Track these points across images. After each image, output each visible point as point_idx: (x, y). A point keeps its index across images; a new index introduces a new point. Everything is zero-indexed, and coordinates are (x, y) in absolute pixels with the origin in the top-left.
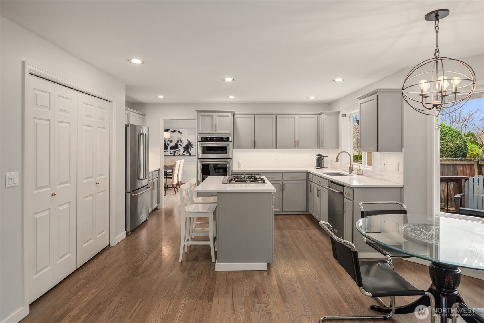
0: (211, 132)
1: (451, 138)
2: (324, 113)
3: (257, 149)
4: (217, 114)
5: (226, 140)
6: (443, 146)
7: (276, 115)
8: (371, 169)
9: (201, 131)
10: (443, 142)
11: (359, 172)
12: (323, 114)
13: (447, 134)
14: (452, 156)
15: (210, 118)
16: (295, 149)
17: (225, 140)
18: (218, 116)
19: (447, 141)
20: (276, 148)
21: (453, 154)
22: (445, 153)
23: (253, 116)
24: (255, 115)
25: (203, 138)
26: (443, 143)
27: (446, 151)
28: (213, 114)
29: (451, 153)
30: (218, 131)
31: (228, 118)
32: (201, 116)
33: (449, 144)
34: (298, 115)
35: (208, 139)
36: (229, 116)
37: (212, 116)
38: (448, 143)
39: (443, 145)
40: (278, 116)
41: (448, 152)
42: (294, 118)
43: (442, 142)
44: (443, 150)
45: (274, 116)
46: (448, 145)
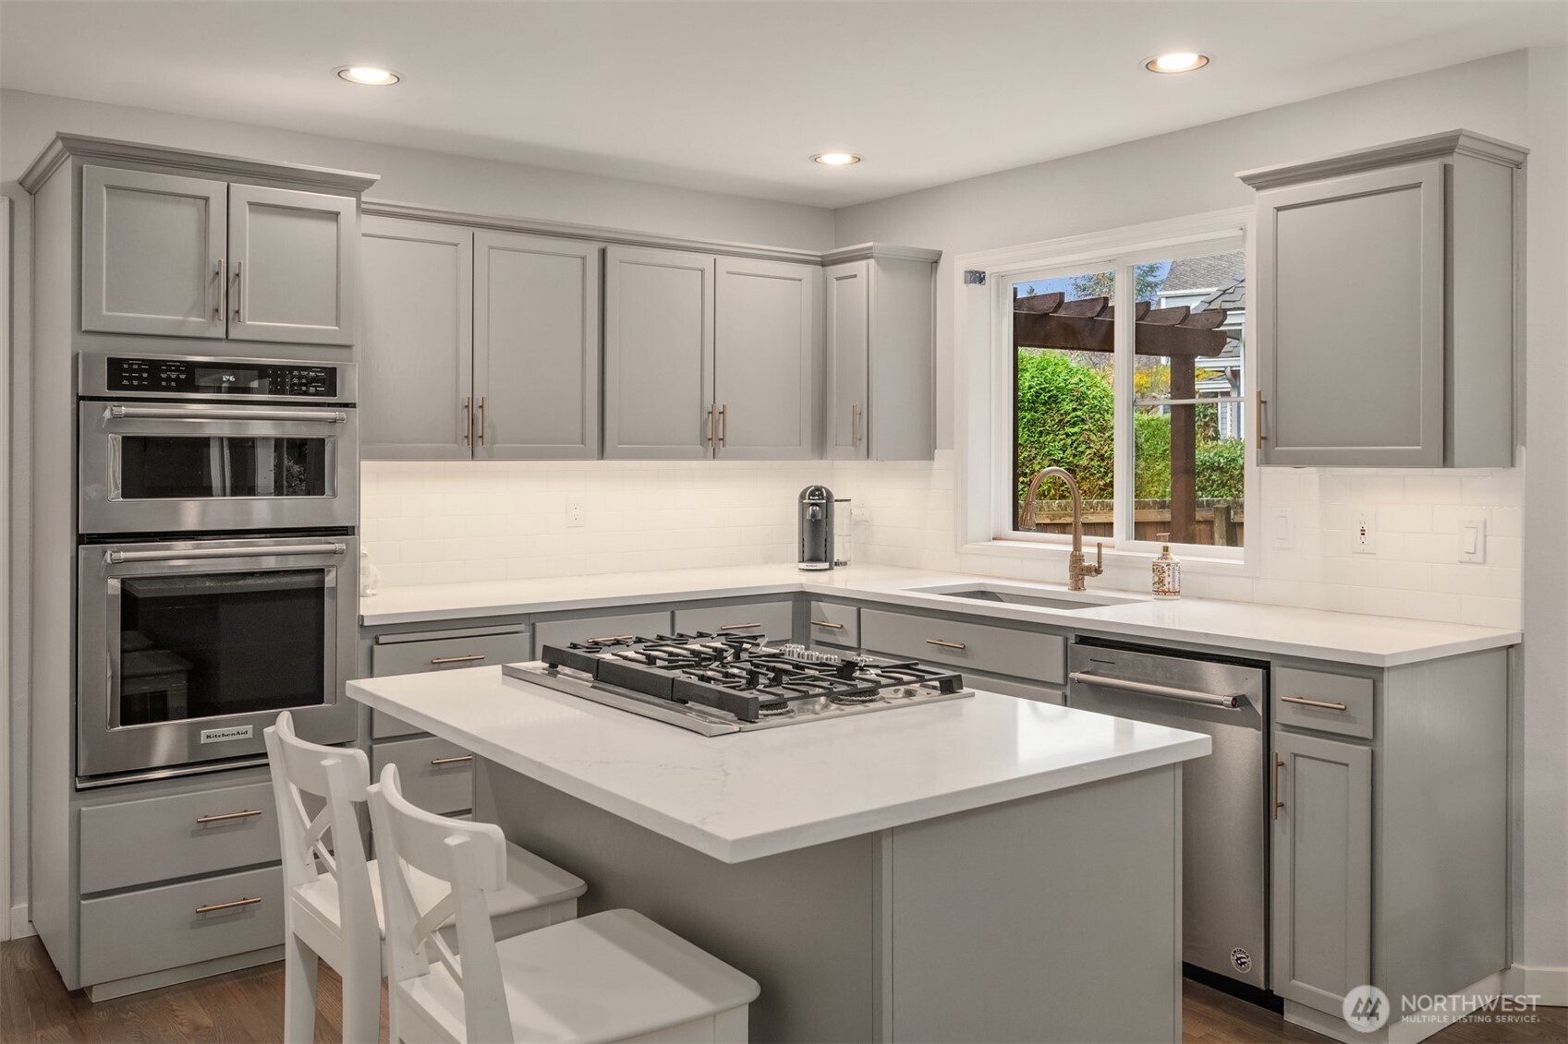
0: (195, 323)
1: (1098, 416)
2: (872, 257)
3: (491, 456)
4: (245, 192)
5: (317, 394)
6: (1076, 448)
7: (603, 245)
8: (1242, 563)
9: (106, 314)
10: (1076, 433)
11: (1167, 580)
12: (863, 263)
13: (1084, 399)
14: (1105, 490)
15: (188, 213)
16: (705, 457)
17: (305, 393)
18: (255, 206)
19: (1086, 427)
20: (602, 454)
21: (1108, 481)
22: (1083, 479)
23: (462, 234)
24: (479, 233)
25: (131, 370)
26: (1074, 438)
27: (1085, 468)
28: (213, 188)
29: (1102, 478)
30: (251, 324)
31: (328, 228)
32: (108, 187)
33: (1094, 442)
34: (720, 258)
35: (169, 379)
36: (338, 214)
37: (206, 199)
38: (1093, 437)
39: (1075, 445)
40: (613, 251)
41: (1091, 475)
42: (702, 271)
43: (1073, 434)
44: (1077, 466)
45: (592, 251)
46: (1092, 445)
